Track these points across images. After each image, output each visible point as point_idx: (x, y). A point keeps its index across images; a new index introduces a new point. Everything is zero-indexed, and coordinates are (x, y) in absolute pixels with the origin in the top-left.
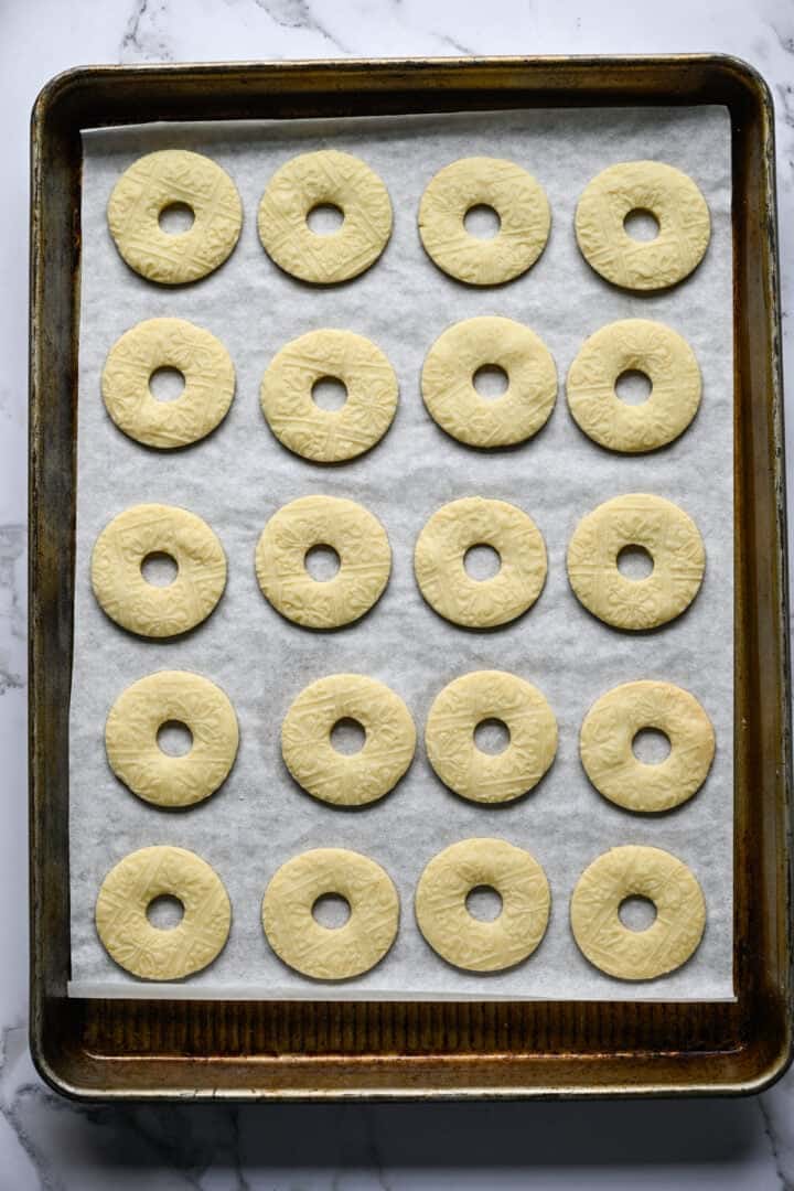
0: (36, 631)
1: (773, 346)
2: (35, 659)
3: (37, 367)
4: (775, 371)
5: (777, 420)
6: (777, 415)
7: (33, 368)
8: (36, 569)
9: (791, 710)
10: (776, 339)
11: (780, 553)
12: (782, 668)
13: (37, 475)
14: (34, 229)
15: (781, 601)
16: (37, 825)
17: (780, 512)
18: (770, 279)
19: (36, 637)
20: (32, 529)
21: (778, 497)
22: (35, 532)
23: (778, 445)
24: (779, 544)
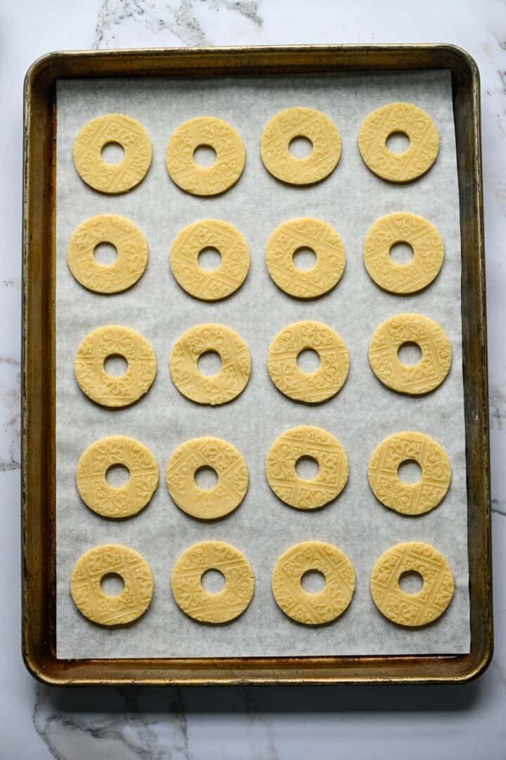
0: (481, 323)
1: (27, 498)
2: (482, 305)
3: (486, 488)
4: (25, 482)
5: (25, 452)
6: (25, 455)
7: (488, 487)
8: (483, 361)
9: (22, 275)
10: (25, 502)
11: (26, 370)
12: (27, 301)
13: (483, 419)
14: (489, 577)
15: (26, 341)
16: (478, 205)
17: (25, 395)
18: (27, 541)
19: (481, 320)
20: (486, 385)
21: (26, 404)
22: (483, 384)
23: (25, 437)
24: (26, 375)
